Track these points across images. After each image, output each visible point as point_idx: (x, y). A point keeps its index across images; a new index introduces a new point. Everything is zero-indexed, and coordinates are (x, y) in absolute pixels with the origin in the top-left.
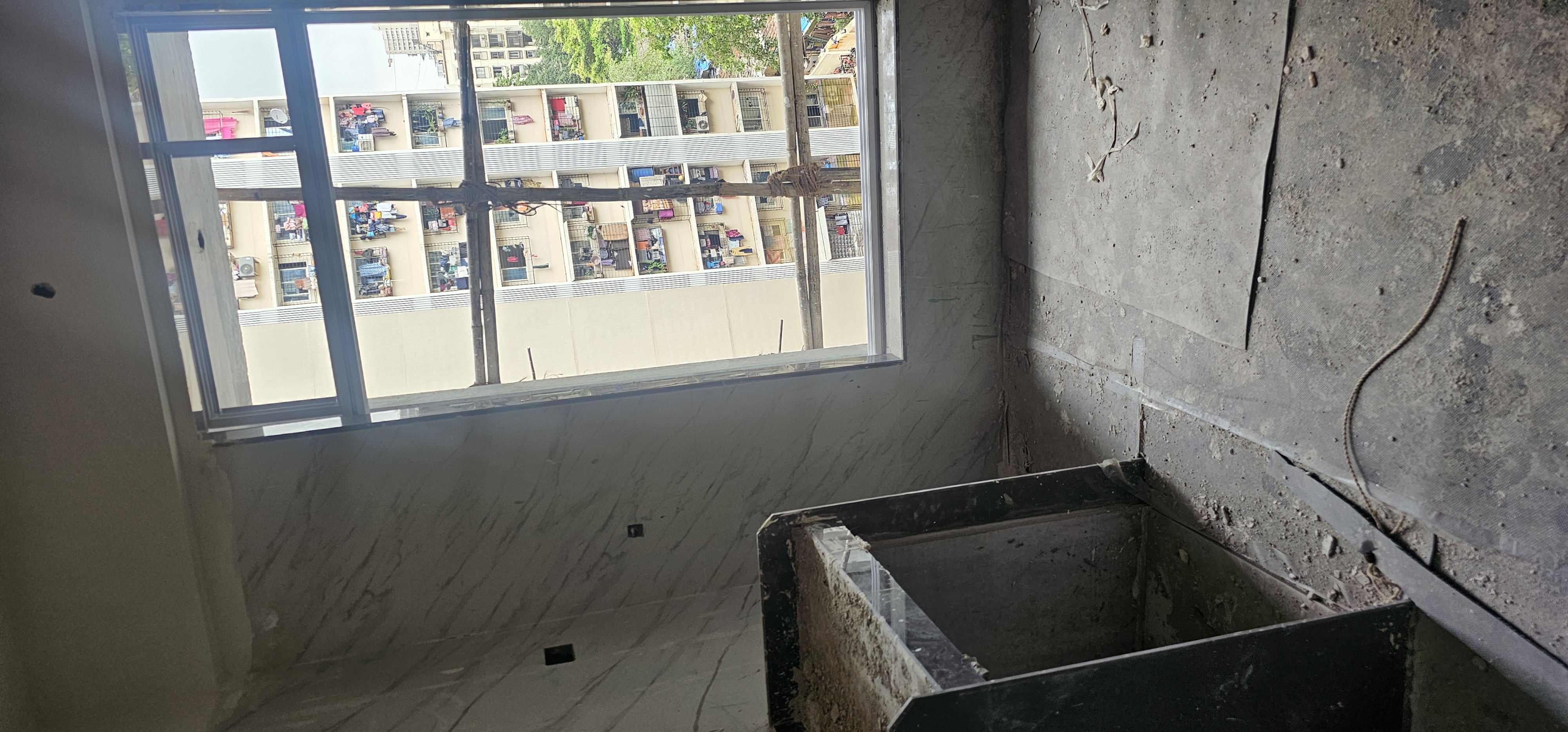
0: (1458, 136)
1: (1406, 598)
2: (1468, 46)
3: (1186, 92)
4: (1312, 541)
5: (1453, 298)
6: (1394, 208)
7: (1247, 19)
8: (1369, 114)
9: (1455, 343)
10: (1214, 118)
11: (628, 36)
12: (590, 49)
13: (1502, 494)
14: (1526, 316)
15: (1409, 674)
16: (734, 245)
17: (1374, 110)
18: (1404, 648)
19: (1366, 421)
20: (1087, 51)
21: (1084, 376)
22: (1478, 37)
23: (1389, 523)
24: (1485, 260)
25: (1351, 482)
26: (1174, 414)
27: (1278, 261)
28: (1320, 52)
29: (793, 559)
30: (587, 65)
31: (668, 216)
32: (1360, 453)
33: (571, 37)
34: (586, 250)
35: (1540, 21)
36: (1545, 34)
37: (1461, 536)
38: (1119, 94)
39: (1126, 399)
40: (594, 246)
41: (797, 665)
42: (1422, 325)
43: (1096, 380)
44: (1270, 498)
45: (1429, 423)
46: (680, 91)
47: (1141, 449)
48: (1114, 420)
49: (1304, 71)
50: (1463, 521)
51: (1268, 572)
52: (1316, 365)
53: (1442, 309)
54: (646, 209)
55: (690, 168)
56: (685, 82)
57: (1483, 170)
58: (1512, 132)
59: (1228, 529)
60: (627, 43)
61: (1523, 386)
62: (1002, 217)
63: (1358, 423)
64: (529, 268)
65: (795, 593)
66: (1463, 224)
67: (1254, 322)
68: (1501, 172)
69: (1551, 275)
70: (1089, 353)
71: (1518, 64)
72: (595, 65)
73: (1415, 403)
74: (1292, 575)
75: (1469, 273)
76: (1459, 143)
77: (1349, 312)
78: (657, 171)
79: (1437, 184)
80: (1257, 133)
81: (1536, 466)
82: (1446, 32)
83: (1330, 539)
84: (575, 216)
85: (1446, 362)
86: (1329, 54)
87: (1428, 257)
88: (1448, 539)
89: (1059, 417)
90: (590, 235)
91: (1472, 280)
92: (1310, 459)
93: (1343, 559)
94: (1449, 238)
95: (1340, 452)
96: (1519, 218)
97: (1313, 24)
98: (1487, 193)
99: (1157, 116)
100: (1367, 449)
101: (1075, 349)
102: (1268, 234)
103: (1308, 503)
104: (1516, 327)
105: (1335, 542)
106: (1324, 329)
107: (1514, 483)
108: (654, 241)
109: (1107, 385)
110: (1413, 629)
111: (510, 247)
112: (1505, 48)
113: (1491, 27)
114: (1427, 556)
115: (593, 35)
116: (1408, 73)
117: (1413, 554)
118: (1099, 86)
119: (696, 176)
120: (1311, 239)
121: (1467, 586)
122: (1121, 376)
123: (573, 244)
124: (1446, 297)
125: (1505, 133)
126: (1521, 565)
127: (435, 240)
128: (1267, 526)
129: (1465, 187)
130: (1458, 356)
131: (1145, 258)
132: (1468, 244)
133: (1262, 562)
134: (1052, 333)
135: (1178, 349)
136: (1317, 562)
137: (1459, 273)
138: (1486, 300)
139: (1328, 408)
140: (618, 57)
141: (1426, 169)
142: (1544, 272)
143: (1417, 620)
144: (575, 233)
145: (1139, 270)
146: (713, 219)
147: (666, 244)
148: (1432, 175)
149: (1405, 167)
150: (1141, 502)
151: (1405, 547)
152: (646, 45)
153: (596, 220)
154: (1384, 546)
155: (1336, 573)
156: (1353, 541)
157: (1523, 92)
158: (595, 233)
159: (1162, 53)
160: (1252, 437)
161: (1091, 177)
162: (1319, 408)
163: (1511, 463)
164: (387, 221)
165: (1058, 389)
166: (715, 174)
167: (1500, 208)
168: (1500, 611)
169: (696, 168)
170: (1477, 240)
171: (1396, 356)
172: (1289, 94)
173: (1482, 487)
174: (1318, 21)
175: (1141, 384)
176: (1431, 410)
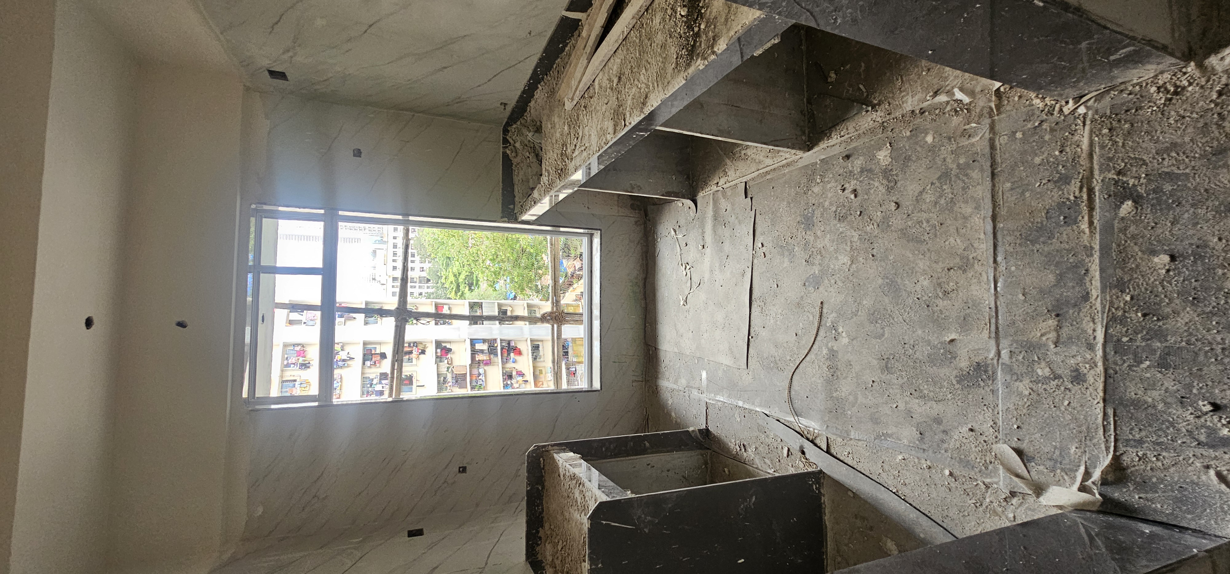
0: (816, 270)
1: (819, 469)
2: (816, 237)
3: (717, 265)
4: (779, 452)
5: (822, 333)
6: (797, 301)
7: (738, 235)
8: (785, 265)
9: (825, 351)
10: (728, 274)
11: (477, 281)
12: (458, 286)
13: (849, 412)
14: (848, 336)
15: (823, 506)
16: (520, 379)
17: (786, 263)
18: (820, 492)
19: (796, 391)
20: (679, 254)
21: (681, 393)
22: (819, 233)
23: (809, 436)
24: (831, 316)
25: (792, 419)
26: (719, 403)
27: (757, 329)
28: (765, 245)
29: (543, 468)
30: (456, 293)
31: (488, 363)
32: (795, 406)
33: (450, 281)
34: (445, 378)
35: (839, 225)
36: (841, 230)
37: (836, 435)
38: (692, 269)
39: (700, 400)
40: (449, 377)
41: (542, 526)
42: (812, 346)
43: (687, 394)
44: (761, 434)
45: (819, 387)
46: (499, 305)
47: (707, 424)
48: (695, 412)
49: (760, 253)
50: (837, 428)
51: (762, 471)
52: (775, 370)
53: (818, 338)
54: (477, 359)
55: (501, 340)
56: (503, 301)
57: (826, 281)
58: (835, 266)
59: (745, 454)
60: (476, 284)
61: (851, 365)
62: (645, 327)
63: (793, 393)
64: (414, 386)
65: (543, 488)
66: (822, 303)
67: (749, 356)
68: (833, 281)
69: (855, 318)
70: (683, 382)
71: (833, 241)
72: (460, 293)
73: (813, 379)
74: (773, 470)
75: (826, 322)
76: (817, 272)
77: (785, 345)
78: (484, 341)
79: (811, 289)
80: (745, 278)
81: (861, 399)
82: (808, 233)
83: (787, 449)
84: (441, 362)
85: (822, 360)
86: (768, 245)
87: (811, 318)
88: (832, 437)
89: (670, 415)
90: (448, 371)
91: (828, 325)
92: (776, 412)
93: (793, 457)
94: (818, 309)
95: (786, 406)
96: (841, 298)
97: (762, 234)
98: (829, 290)
99: (707, 276)
100: (797, 404)
101: (677, 382)
102: (752, 319)
103: (777, 434)
104: (845, 340)
105: (789, 450)
106: (776, 354)
107: (853, 406)
108: (480, 374)
109: (691, 395)
110: (823, 483)
111: (406, 376)
112: (828, 236)
113: (823, 229)
114: (824, 447)
115: (460, 280)
116: (797, 248)
117: (819, 447)
118: (684, 267)
119: (504, 344)
120: (768, 317)
121: (841, 458)
122: (697, 390)
123: (438, 374)
124: (819, 333)
125: (832, 266)
126: (860, 443)
127: (367, 370)
128: (760, 449)
129: (821, 289)
130: (826, 357)
131: (705, 335)
132: (825, 311)
133: (760, 468)
134: (667, 377)
135: (720, 373)
136: (782, 461)
137: (822, 323)
138: (834, 332)
139: (781, 389)
140: (470, 290)
141: (807, 284)
142: (852, 317)
143: (824, 479)
144: (440, 370)
145: (703, 341)
146: (510, 365)
147: (485, 377)
148: (809, 286)
149: (800, 283)
150: (708, 449)
151: (816, 445)
152: (485, 285)
153: (451, 364)
154: (808, 446)
155: (790, 464)
156: (795, 447)
157: (836, 251)
158: (450, 370)
159: (708, 251)
160: (752, 408)
161: (682, 303)
162: (777, 389)
163: (851, 398)
164: (344, 360)
165: (670, 402)
166: (512, 344)
167: (834, 295)
168: (855, 467)
169: (504, 340)
170: (828, 309)
171: (804, 361)
172: (755, 261)
173: (842, 411)
174: (763, 234)
175: (705, 393)
176: (819, 381)
